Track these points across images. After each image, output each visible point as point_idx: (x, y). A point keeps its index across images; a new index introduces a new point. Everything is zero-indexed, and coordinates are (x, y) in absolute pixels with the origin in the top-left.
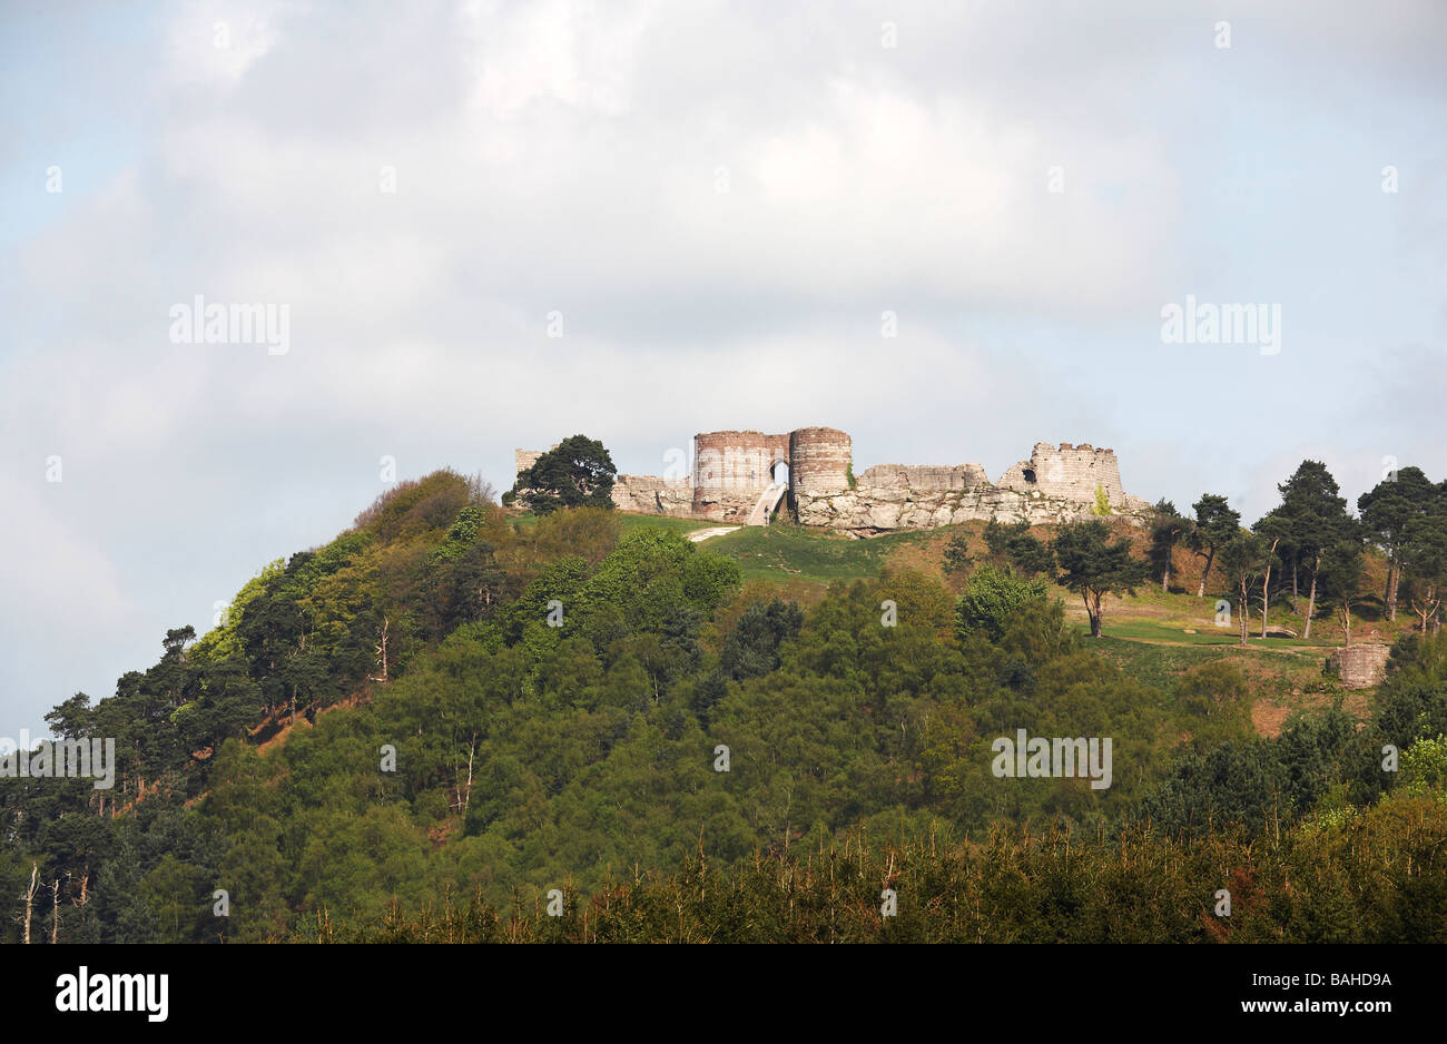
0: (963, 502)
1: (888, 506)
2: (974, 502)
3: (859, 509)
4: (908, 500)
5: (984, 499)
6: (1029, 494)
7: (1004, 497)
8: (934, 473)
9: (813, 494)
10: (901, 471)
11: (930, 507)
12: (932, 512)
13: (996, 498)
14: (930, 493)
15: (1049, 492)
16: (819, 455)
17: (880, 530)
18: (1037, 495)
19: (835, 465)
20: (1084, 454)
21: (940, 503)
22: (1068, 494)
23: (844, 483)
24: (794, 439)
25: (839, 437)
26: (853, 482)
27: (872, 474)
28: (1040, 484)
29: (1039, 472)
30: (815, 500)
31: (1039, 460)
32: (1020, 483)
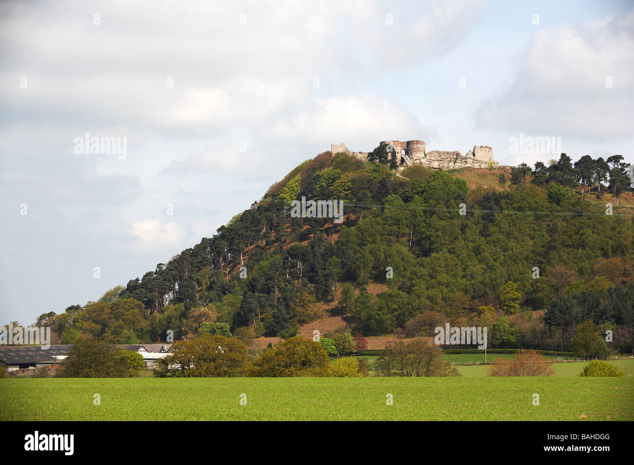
0: (457, 161)
1: (436, 162)
2: (460, 161)
3: (428, 162)
4: (441, 160)
5: (463, 161)
6: (474, 159)
7: (468, 160)
8: (448, 153)
9: (415, 158)
10: (438, 152)
11: (448, 162)
12: (448, 164)
13: (466, 160)
14: (447, 159)
15: (478, 159)
16: (417, 148)
17: (434, 168)
18: (476, 160)
19: (421, 151)
20: (486, 149)
21: (450, 161)
22: (482, 159)
23: (423, 155)
24: (409, 143)
25: (422, 143)
26: (425, 155)
27: (430, 153)
28: (476, 157)
29: (476, 153)
30: (416, 160)
31: (476, 150)
32: (472, 156)
